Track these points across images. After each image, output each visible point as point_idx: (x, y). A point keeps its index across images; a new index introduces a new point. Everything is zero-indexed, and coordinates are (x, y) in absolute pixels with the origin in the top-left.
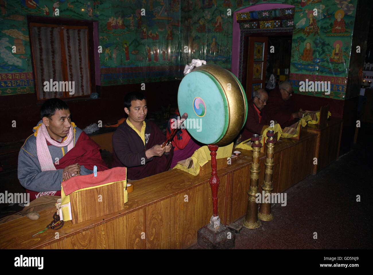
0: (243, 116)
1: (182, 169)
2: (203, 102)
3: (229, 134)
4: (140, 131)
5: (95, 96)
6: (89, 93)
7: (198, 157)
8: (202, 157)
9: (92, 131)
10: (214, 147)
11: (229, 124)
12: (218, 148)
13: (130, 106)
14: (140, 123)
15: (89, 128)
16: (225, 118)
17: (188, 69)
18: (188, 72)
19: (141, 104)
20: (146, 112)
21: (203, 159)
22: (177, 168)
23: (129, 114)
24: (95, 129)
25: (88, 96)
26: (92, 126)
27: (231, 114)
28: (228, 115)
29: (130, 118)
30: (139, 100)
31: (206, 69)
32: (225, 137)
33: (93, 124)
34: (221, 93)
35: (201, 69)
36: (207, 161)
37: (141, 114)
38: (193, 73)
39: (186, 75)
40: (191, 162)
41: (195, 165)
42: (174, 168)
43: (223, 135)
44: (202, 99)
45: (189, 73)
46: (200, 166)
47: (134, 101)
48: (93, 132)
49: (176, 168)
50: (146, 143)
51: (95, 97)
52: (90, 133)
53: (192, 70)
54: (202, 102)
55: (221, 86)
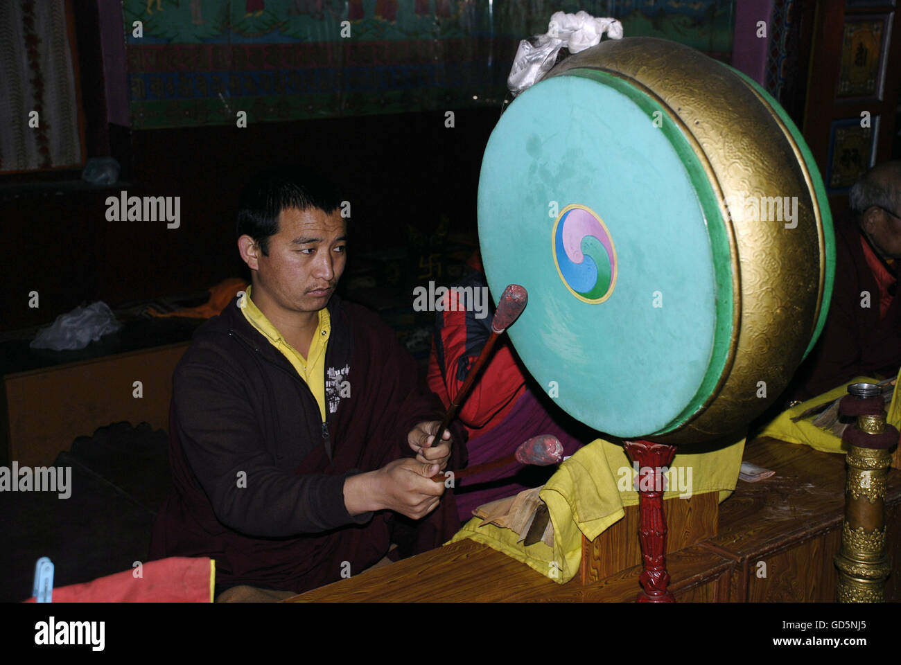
0: (809, 303)
1: (495, 545)
2: (602, 229)
3: (732, 393)
4: (305, 355)
5: (103, 176)
6: (78, 160)
7: (573, 492)
8: (594, 492)
9: (84, 337)
10: (656, 449)
11: (736, 344)
12: (674, 457)
13: (272, 230)
14: (304, 316)
15: (70, 325)
16: (718, 313)
17: (531, 62)
18: (530, 78)
19: (325, 230)
20: (338, 268)
21: (600, 502)
22: (474, 539)
23: (256, 268)
24: (97, 327)
25: (73, 173)
26: (88, 313)
27: (745, 293)
28: (732, 299)
29: (260, 289)
30: (320, 212)
31: (624, 61)
32: (712, 407)
33: (89, 303)
34: (698, 190)
35: (598, 66)
36: (619, 515)
37: (320, 275)
38: (557, 83)
39: (518, 92)
40: (541, 515)
41: (557, 532)
42: (456, 538)
43: (705, 399)
44: (596, 216)
45: (536, 83)
46: (585, 538)
47: (297, 211)
48: (91, 343)
49: (468, 540)
50: (331, 411)
51: (107, 180)
52: (73, 346)
53: (551, 71)
54: (596, 230)
55: (697, 149)
